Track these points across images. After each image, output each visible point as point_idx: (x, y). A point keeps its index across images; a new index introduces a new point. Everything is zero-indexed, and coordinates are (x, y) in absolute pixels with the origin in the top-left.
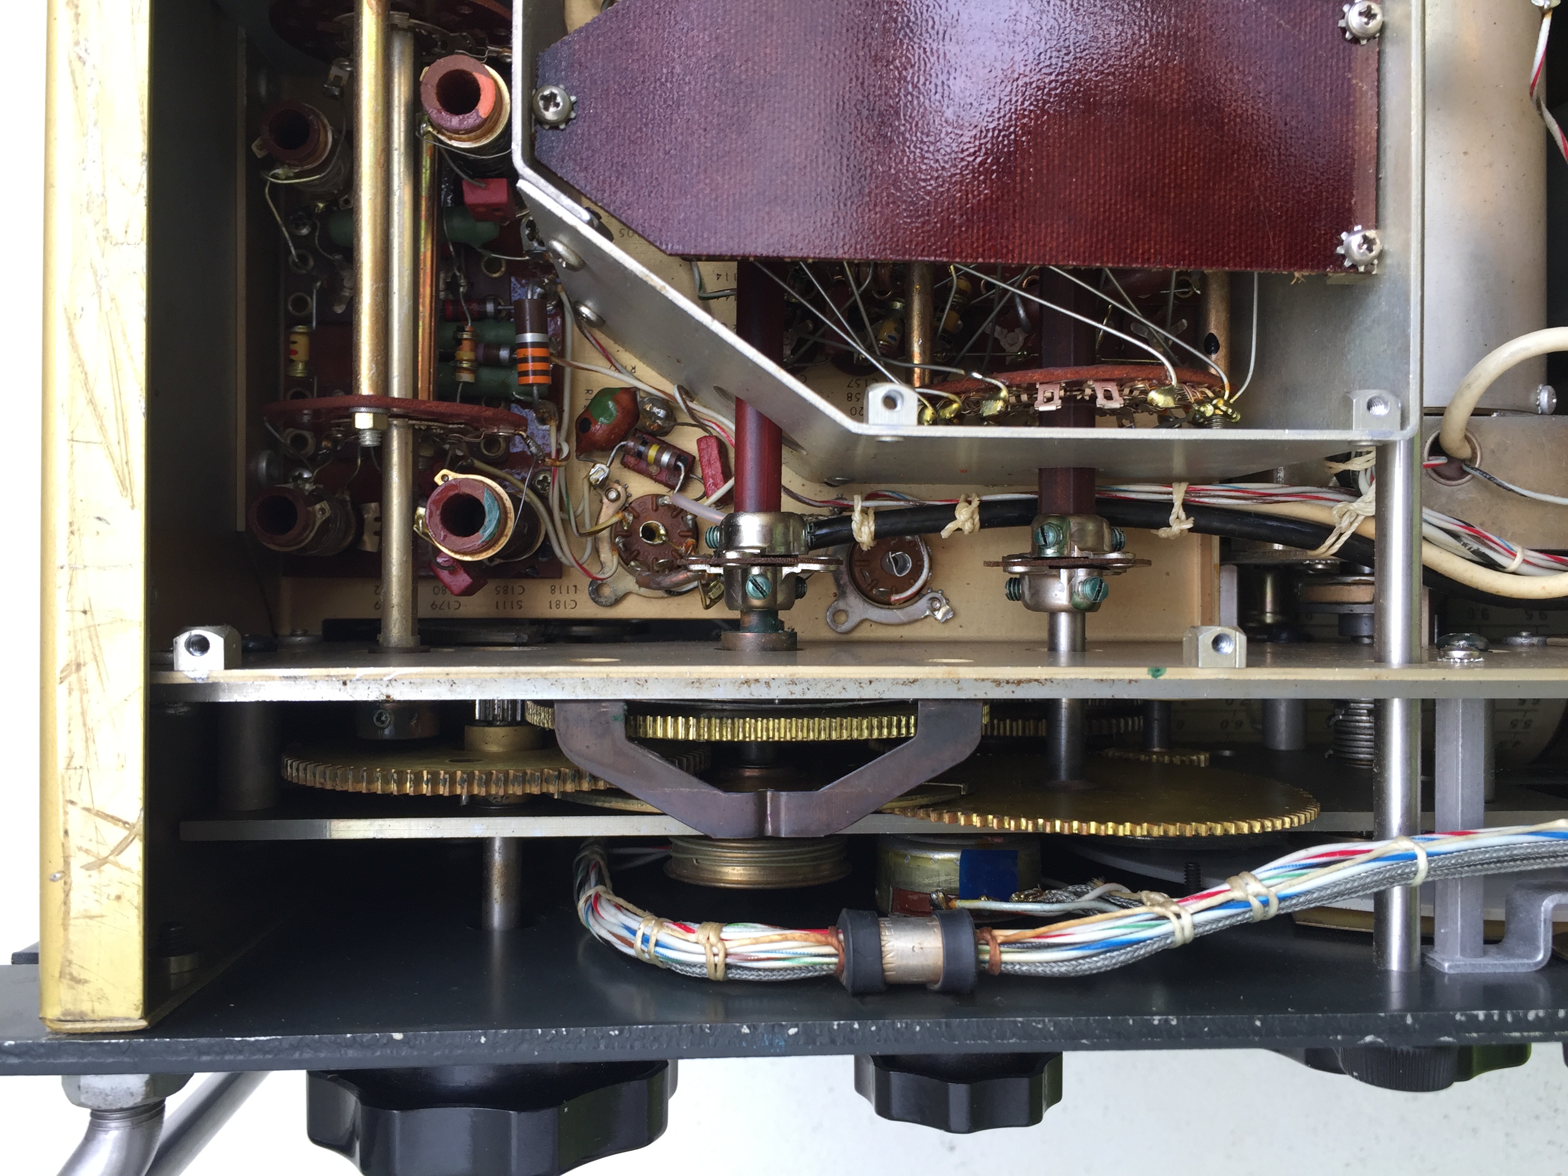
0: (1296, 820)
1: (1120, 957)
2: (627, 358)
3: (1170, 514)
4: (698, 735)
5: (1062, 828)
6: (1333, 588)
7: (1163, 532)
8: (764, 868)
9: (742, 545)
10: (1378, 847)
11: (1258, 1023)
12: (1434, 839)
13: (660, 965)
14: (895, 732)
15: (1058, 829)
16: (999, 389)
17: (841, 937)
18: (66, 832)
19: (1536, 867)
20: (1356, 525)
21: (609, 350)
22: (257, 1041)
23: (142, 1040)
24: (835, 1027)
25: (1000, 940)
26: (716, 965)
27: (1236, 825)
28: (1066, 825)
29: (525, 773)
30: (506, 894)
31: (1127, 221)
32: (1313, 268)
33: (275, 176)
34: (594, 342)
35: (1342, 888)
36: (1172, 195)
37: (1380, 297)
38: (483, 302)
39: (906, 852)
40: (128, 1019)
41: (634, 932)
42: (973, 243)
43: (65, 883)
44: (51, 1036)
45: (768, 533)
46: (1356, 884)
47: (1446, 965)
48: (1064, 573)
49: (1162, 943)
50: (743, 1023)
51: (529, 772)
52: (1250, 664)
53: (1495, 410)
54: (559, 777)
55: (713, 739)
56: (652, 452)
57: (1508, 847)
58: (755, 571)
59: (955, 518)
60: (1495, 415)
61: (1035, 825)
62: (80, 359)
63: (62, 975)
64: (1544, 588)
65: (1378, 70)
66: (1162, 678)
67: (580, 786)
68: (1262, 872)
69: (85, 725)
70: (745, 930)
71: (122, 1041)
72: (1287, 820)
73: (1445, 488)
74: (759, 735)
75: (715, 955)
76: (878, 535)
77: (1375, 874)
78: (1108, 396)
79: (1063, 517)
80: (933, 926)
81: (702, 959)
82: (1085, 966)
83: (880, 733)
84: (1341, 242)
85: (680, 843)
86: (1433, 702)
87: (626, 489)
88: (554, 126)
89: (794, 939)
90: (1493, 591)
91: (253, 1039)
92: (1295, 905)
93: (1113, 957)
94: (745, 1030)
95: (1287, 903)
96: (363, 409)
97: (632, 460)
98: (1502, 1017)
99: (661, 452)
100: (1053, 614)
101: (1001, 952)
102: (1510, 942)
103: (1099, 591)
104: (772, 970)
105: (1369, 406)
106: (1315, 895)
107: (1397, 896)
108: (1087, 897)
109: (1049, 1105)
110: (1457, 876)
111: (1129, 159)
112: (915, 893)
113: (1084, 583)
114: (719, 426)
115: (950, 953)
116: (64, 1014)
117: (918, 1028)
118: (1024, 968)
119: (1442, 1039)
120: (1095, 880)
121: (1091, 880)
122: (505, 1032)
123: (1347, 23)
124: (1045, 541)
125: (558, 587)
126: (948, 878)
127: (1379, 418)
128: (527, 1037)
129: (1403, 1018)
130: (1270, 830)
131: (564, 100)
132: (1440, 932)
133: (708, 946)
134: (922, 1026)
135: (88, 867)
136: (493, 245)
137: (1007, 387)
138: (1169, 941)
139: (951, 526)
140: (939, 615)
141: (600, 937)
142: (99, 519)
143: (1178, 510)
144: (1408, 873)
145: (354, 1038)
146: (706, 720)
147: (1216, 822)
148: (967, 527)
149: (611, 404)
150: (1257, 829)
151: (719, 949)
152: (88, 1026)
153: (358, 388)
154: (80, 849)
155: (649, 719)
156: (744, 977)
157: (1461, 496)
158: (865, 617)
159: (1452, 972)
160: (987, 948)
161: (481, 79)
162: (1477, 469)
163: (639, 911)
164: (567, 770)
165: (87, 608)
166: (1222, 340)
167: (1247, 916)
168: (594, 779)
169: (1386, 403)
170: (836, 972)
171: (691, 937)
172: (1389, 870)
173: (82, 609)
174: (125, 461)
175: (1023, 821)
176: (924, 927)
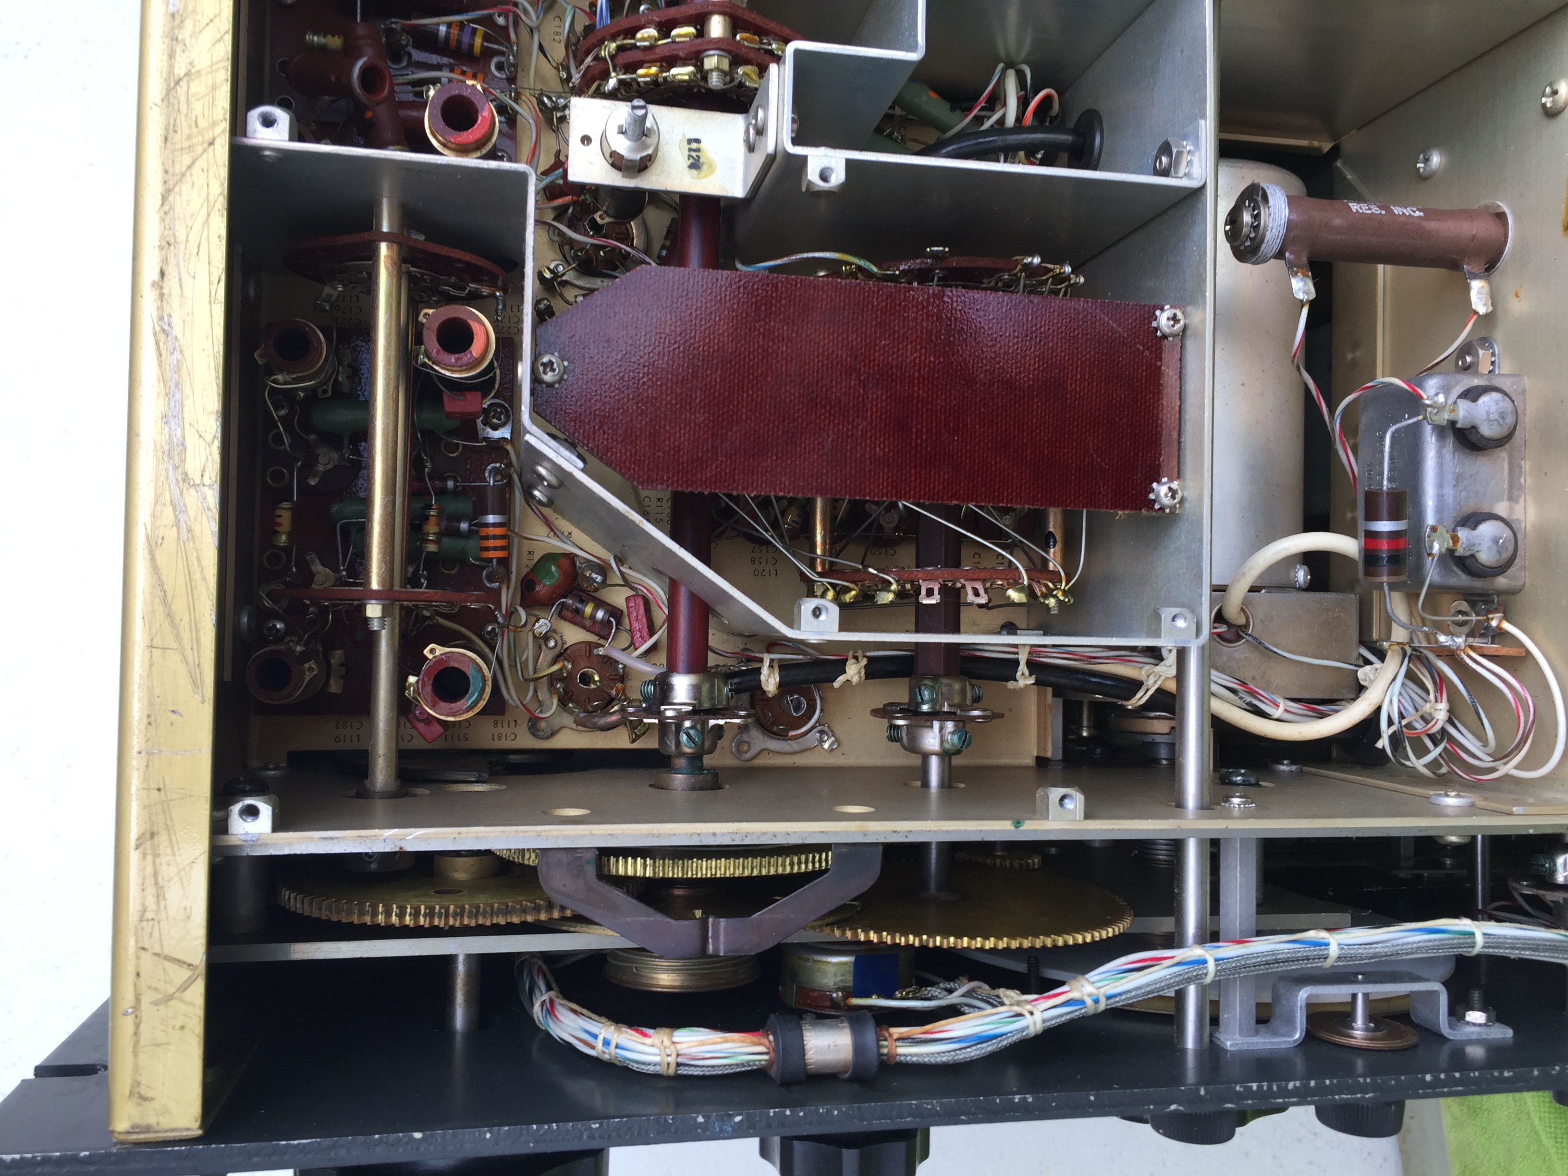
0: (1117, 929)
1: (988, 1048)
2: (565, 525)
3: (1016, 672)
4: (654, 873)
5: (941, 943)
6: (1139, 720)
7: (1011, 685)
8: (692, 974)
9: (675, 701)
10: (1179, 954)
11: (1092, 1098)
12: (1219, 947)
13: (618, 1064)
14: (810, 866)
15: (938, 944)
16: (890, 583)
17: (771, 1038)
18: (138, 974)
19: (1294, 967)
20: (1159, 683)
21: (549, 518)
22: (298, 1144)
23: (201, 1147)
24: (772, 1114)
25: (895, 1036)
26: (668, 1064)
27: (1073, 937)
28: (945, 941)
29: (507, 906)
30: (468, 1001)
31: (995, 471)
32: (1131, 509)
33: (275, 381)
34: (538, 513)
35: (1153, 987)
36: (1029, 452)
37: (1180, 532)
38: (445, 480)
39: (808, 957)
40: (188, 1129)
41: (595, 1037)
42: (879, 485)
43: (136, 1017)
44: (119, 1146)
45: (696, 690)
46: (1163, 984)
47: (1229, 1043)
48: (936, 724)
49: (1019, 1036)
50: (699, 1113)
51: (510, 904)
52: (1087, 817)
53: (1264, 588)
54: (534, 908)
55: (666, 876)
56: (588, 609)
57: (1273, 953)
58: (687, 724)
59: (845, 672)
60: (1263, 591)
61: (921, 940)
62: (160, 579)
63: (131, 1094)
64: (1300, 733)
65: (1181, 360)
66: (1021, 828)
67: (551, 914)
68: (1094, 975)
69: (156, 883)
70: (692, 1034)
71: (183, 1148)
72: (1110, 930)
73: (1226, 649)
74: (704, 872)
75: (668, 1055)
76: (781, 685)
77: (1176, 977)
78: (977, 594)
79: (935, 678)
80: (844, 1027)
81: (657, 1059)
82: (962, 1056)
83: (799, 868)
84: (1153, 490)
85: (621, 953)
86: (1219, 840)
87: (561, 637)
88: (550, 385)
89: (733, 1041)
90: (1262, 734)
91: (296, 1142)
92: (1118, 1002)
93: (983, 1048)
94: (701, 1119)
95: (1112, 1001)
96: (373, 602)
97: (569, 614)
98: (1270, 1087)
99: (595, 610)
100: (926, 756)
101: (897, 1047)
102: (1275, 1023)
103: (965, 741)
104: (713, 1067)
105: (1174, 618)
106: (1133, 994)
107: (1192, 992)
108: (956, 994)
109: (921, 1162)
110: (1236, 976)
111: (997, 423)
112: (814, 991)
113: (953, 733)
114: (647, 589)
115: (858, 1048)
116: (133, 1127)
117: (836, 1113)
118: (914, 1059)
119: (1226, 1106)
120: (961, 978)
121: (958, 978)
122: (507, 1128)
123: (1158, 324)
124: (922, 699)
125: (500, 722)
126: (843, 978)
127: (1180, 630)
128: (525, 1132)
129: (1198, 1090)
130: (1097, 939)
131: (559, 366)
132: (1224, 1017)
133: (662, 1048)
134: (840, 1111)
135: (156, 1003)
136: (453, 433)
137: (896, 581)
138: (1024, 1034)
139: (841, 679)
140: (826, 746)
141: (562, 1039)
142: (173, 712)
143: (1023, 668)
144: (1201, 975)
145: (381, 1138)
146: (661, 862)
147: (1059, 936)
148: (855, 680)
149: (553, 568)
150: (1089, 939)
151: (672, 1050)
152: (150, 1136)
153: (370, 584)
154: (150, 987)
155: (612, 860)
156: (690, 1073)
157: (1238, 655)
158: (763, 747)
159: (1233, 1049)
160: (885, 1043)
161: (475, 326)
162: (1250, 635)
163: (594, 1016)
164: (542, 902)
165: (161, 786)
166: (1058, 537)
167: (1083, 1011)
168: (563, 908)
169: (1185, 619)
170: (766, 1066)
171: (648, 1041)
172: (1187, 973)
173: (157, 787)
174: (197, 663)
175: (911, 937)
176: (836, 1027)
